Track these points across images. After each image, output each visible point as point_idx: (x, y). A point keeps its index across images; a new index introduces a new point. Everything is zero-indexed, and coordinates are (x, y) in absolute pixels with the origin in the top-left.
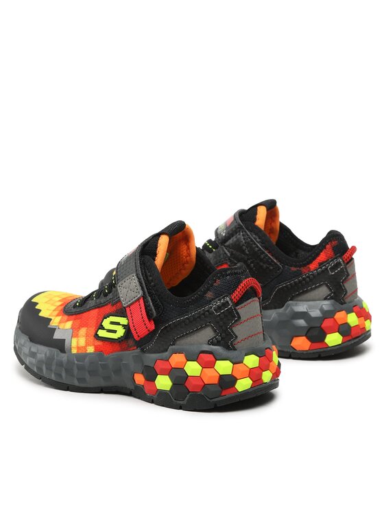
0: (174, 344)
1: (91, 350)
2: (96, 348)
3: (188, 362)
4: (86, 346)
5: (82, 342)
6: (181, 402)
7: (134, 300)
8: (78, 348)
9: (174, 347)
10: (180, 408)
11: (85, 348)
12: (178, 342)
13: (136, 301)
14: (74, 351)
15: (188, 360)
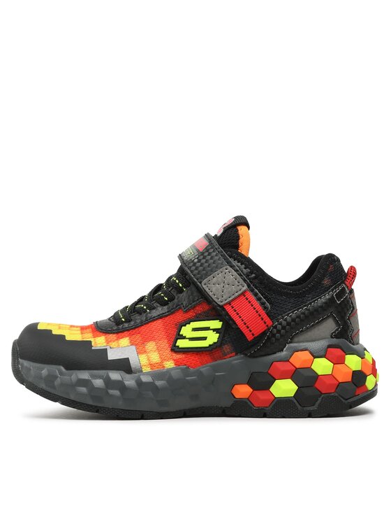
0: (291, 342)
1: (170, 365)
2: (177, 362)
3: (317, 360)
4: (162, 362)
5: (155, 358)
6: (311, 408)
7: (237, 294)
8: (151, 365)
9: (292, 345)
10: (310, 415)
11: (161, 364)
12: (296, 339)
13: (239, 296)
14: (146, 369)
15: (315, 357)
